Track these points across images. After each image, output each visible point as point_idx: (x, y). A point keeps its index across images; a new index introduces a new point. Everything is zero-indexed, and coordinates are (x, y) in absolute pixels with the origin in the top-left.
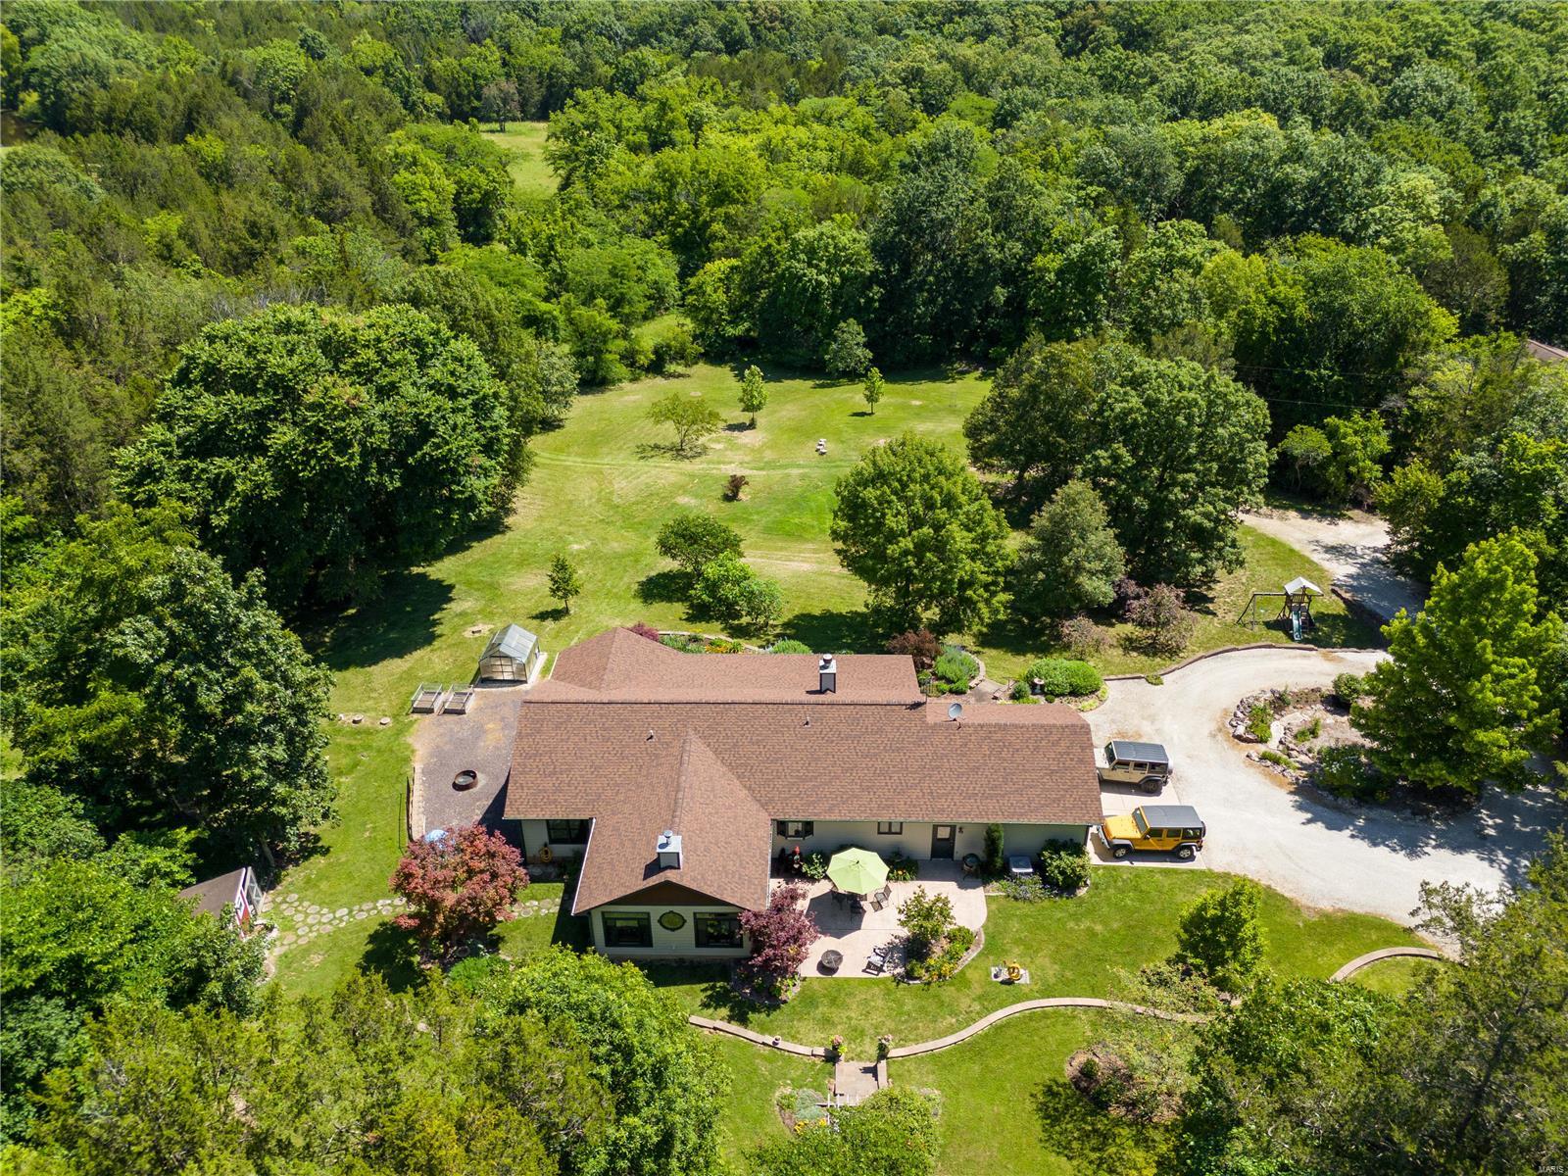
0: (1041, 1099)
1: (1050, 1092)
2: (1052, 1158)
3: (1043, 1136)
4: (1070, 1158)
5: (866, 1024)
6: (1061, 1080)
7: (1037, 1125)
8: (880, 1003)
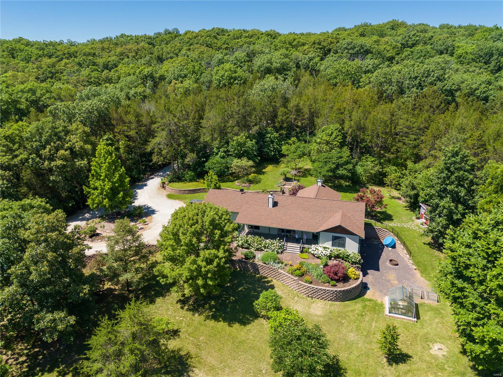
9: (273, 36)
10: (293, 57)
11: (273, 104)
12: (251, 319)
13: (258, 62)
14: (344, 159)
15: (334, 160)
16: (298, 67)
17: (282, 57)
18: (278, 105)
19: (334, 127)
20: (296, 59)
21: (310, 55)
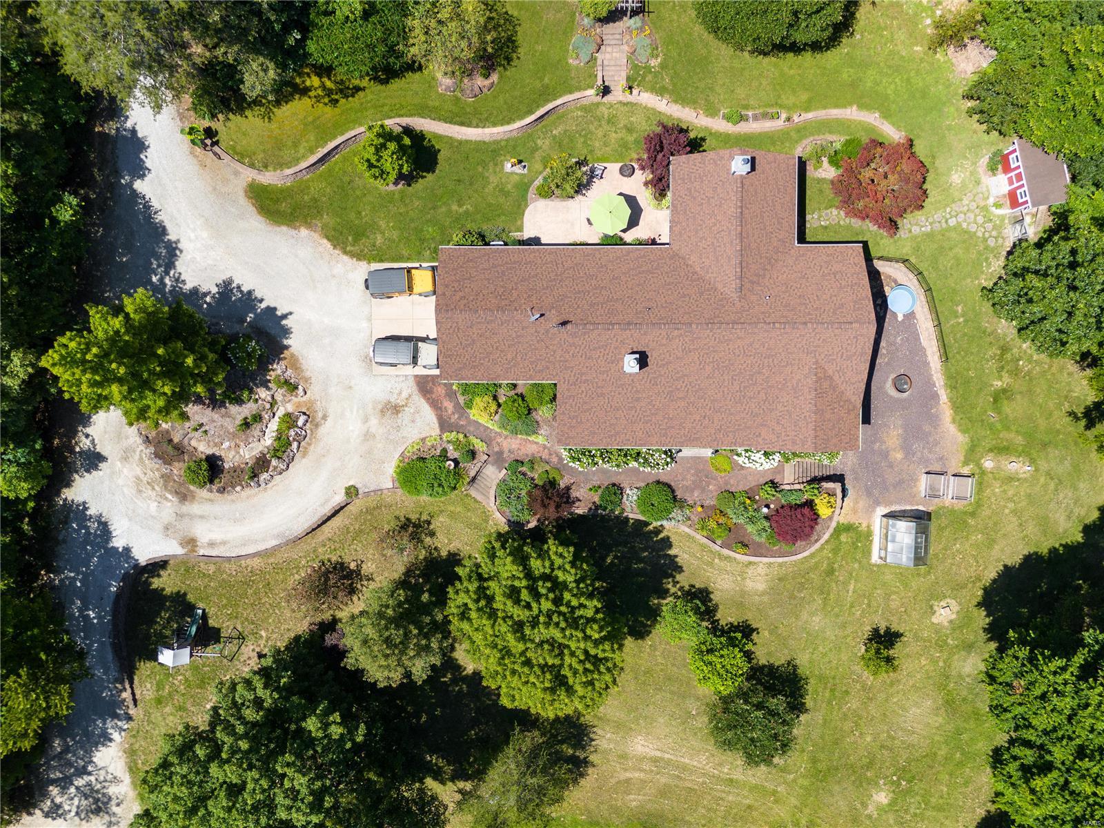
0: (514, 55)
1: (509, 60)
2: (515, 14)
3: (518, 28)
4: (506, 13)
5: (606, 127)
6: (501, 69)
7: (520, 38)
8: (597, 144)
12: (649, 623)
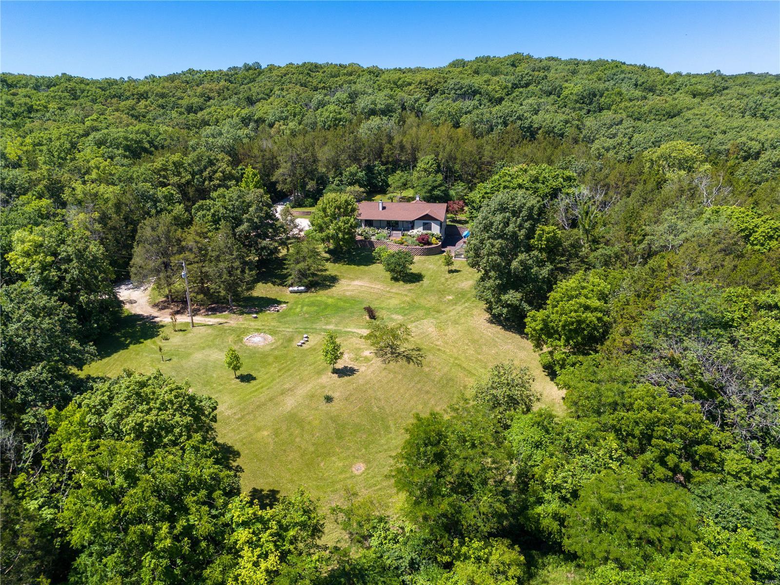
9: (375, 73)
10: (398, 98)
11: (379, 141)
13: (362, 103)
14: (438, 183)
15: (430, 183)
16: (404, 108)
17: (387, 98)
18: (384, 142)
19: (430, 158)
20: (402, 100)
21: (416, 96)
